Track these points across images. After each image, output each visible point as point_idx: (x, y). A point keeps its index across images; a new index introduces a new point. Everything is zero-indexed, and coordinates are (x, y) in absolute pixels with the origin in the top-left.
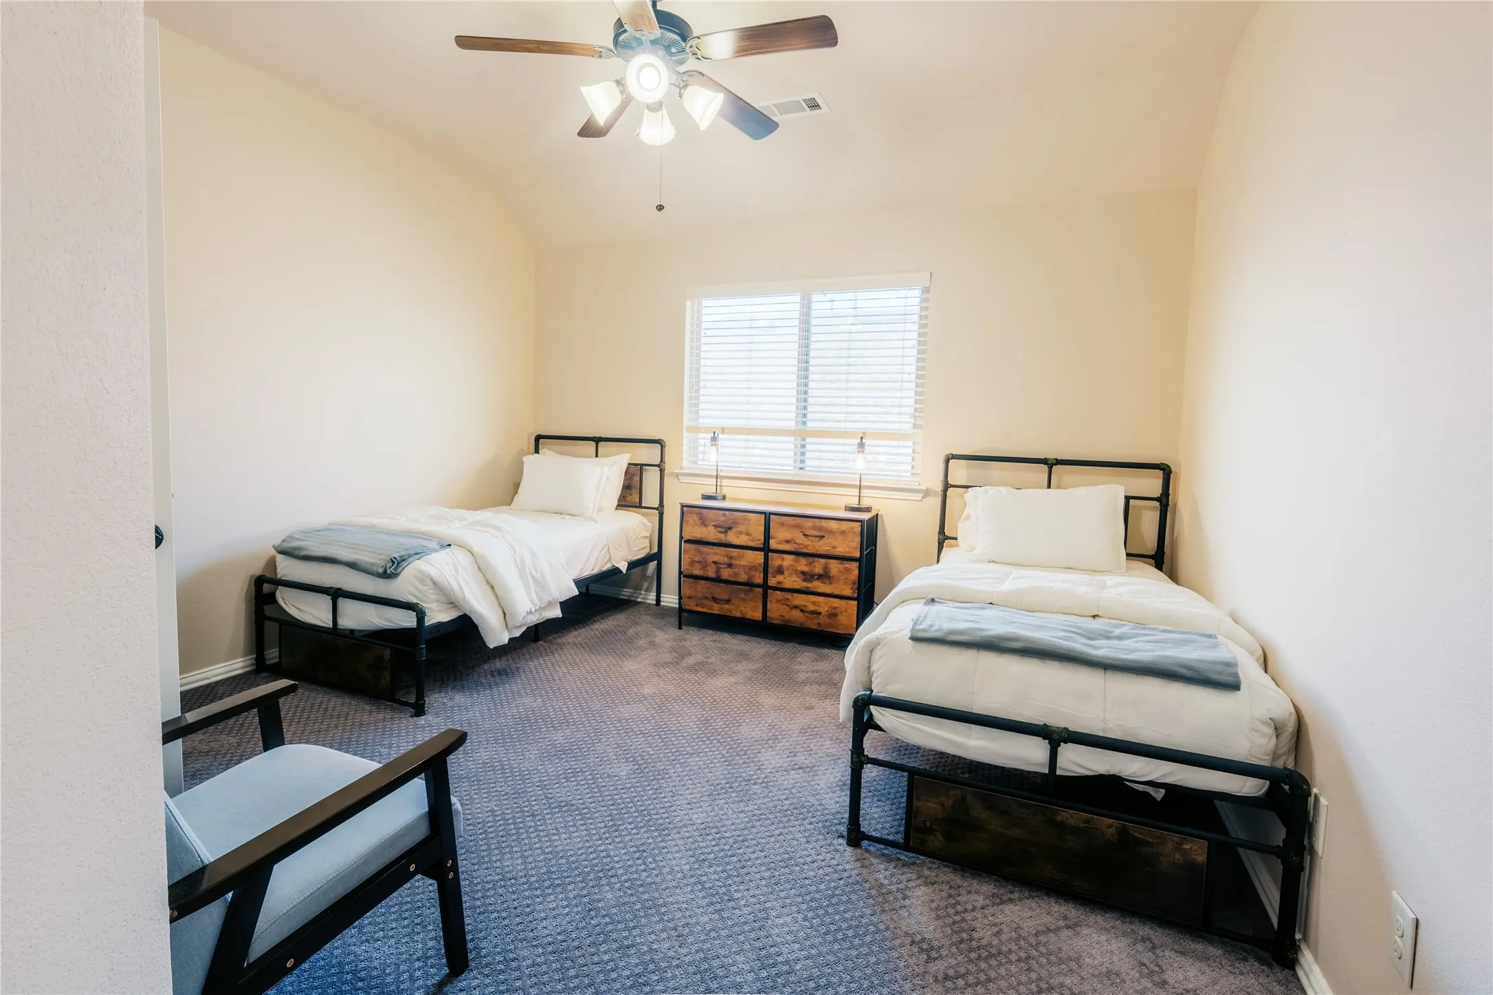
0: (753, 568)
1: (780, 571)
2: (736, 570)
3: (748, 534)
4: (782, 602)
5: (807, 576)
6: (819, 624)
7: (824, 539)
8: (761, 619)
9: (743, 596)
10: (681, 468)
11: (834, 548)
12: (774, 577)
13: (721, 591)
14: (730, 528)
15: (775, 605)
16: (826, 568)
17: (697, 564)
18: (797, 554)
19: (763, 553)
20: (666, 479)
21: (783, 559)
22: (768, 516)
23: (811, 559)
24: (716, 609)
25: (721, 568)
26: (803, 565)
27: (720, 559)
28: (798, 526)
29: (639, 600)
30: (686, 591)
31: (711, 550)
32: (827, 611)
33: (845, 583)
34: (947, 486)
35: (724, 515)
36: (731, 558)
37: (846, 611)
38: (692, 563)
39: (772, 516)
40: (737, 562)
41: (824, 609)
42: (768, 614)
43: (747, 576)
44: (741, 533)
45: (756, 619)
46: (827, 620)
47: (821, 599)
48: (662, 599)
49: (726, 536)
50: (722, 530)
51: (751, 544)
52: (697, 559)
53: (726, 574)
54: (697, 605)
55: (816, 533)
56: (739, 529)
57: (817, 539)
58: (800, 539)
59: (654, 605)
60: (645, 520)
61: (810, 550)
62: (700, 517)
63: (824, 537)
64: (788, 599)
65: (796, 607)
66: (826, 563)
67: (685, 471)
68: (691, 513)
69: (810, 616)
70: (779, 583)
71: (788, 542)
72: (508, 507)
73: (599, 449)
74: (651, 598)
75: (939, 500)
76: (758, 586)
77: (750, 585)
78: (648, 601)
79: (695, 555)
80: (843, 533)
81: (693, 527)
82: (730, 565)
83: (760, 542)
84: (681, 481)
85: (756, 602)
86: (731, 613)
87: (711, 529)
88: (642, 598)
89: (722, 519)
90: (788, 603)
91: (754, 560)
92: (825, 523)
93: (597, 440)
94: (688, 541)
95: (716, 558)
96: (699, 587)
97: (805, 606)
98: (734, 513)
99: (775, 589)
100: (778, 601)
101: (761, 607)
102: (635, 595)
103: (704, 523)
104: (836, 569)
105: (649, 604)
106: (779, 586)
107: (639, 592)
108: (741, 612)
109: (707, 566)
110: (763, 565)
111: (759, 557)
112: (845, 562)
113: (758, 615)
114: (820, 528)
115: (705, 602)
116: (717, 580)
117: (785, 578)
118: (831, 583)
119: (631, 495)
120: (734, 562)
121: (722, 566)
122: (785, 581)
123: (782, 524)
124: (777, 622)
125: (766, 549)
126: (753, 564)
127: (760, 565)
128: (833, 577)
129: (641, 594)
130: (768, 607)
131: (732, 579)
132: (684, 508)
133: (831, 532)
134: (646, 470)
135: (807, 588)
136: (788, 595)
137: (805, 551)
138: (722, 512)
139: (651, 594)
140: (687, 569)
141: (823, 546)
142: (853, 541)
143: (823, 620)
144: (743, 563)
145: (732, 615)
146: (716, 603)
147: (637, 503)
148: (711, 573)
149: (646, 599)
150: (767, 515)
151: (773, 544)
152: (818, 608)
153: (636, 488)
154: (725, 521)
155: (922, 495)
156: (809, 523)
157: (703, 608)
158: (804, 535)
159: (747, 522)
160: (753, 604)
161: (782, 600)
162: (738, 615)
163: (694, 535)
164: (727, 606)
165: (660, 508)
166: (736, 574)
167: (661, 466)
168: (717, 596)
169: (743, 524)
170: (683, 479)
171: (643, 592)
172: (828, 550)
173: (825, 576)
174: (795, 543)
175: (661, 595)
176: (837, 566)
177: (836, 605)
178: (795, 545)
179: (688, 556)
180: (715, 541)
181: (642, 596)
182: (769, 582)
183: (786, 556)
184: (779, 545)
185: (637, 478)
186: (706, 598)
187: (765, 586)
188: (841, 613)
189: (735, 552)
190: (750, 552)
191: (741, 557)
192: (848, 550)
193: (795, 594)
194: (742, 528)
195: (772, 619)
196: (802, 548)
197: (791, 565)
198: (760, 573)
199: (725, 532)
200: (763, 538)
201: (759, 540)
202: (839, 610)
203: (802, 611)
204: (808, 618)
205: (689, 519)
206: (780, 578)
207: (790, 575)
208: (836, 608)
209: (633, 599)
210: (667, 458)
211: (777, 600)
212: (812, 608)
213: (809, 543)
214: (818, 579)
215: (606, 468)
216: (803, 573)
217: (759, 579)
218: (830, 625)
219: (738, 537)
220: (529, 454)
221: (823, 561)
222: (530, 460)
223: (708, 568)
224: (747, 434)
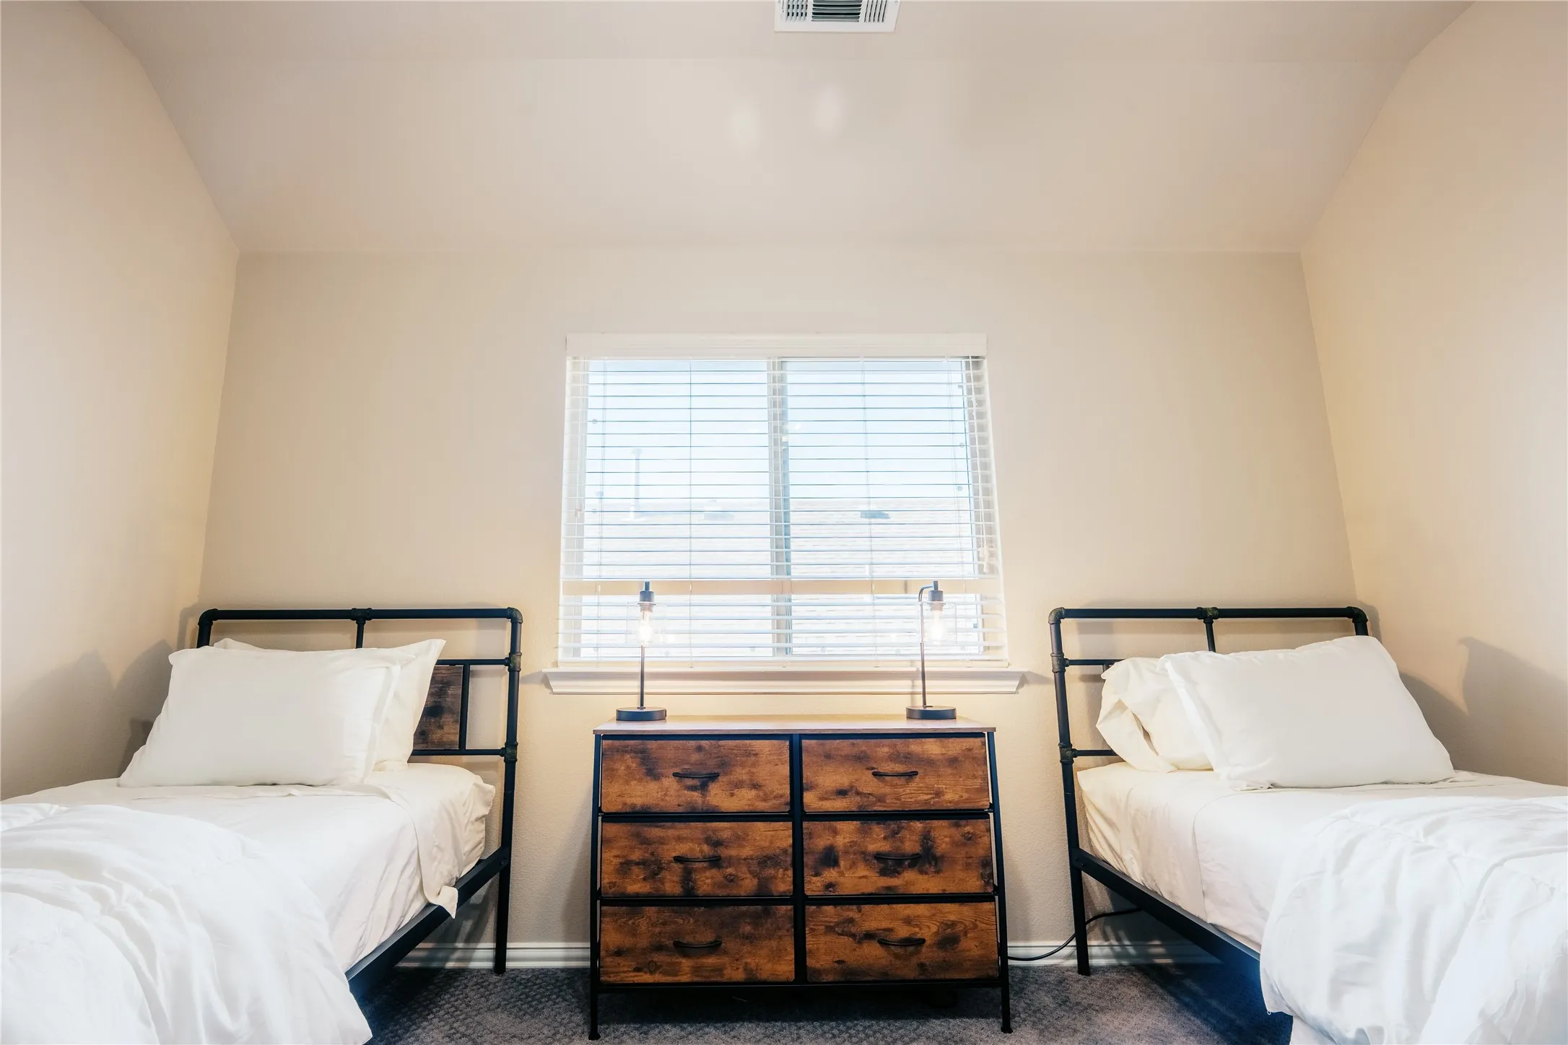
0: (767, 860)
1: (830, 858)
2: (730, 870)
3: (755, 786)
4: (838, 930)
5: (889, 863)
6: (922, 965)
7: (917, 779)
8: (792, 977)
9: (748, 929)
10: (556, 664)
11: (938, 794)
12: (816, 875)
13: (696, 928)
14: (713, 777)
15: (823, 939)
16: (926, 838)
17: (636, 869)
18: (864, 816)
19: (790, 824)
20: (523, 689)
21: (835, 832)
22: (795, 743)
23: (893, 825)
24: (685, 971)
25: (696, 870)
26: (878, 840)
27: (692, 850)
28: (860, 759)
29: (450, 965)
30: (611, 938)
31: (671, 833)
32: (937, 933)
33: (967, 866)
34: (1062, 664)
35: (699, 749)
36: (717, 844)
37: (975, 926)
38: (625, 867)
39: (805, 742)
40: (733, 852)
41: (928, 932)
42: (810, 962)
43: (755, 881)
44: (739, 785)
45: (783, 978)
46: (939, 955)
47: (921, 909)
48: (509, 954)
49: (704, 795)
50: (696, 782)
51: (762, 806)
52: (636, 856)
53: (706, 882)
54: (638, 970)
55: (900, 768)
56: (733, 777)
57: (902, 781)
58: (869, 784)
59: (489, 970)
60: (477, 779)
61: (891, 805)
62: (643, 759)
63: (916, 773)
64: (851, 921)
65: (869, 936)
66: (925, 828)
67: (561, 669)
68: (624, 751)
69: (899, 950)
70: (830, 885)
71: (842, 793)
72: (115, 780)
73: (365, 635)
74: (482, 957)
75: (1051, 690)
76: (782, 901)
77: (764, 900)
78: (474, 965)
79: (632, 848)
80: (953, 761)
81: (627, 782)
82: (715, 862)
83: (783, 800)
84: (554, 690)
85: (780, 938)
86: (722, 976)
87: (670, 783)
88: (459, 960)
89: (695, 757)
90: (853, 930)
91: (771, 842)
92: (915, 746)
93: (361, 617)
94: (611, 818)
95: (683, 849)
96: (643, 925)
97: (890, 930)
98: (722, 742)
99: (821, 901)
100: (830, 929)
101: (791, 949)
102: (441, 955)
103: (652, 773)
104: (947, 840)
105: (479, 970)
106: (830, 893)
107: (449, 946)
108: (747, 969)
109: (661, 869)
110: (790, 850)
111: (781, 835)
112: (963, 822)
113: (785, 969)
114: (908, 757)
115: (658, 958)
116: (689, 900)
117: (842, 874)
118: (938, 872)
119: (441, 727)
120: (724, 852)
121: (697, 865)
122: (842, 880)
123: (828, 756)
124: (830, 978)
125: (796, 814)
126: (769, 852)
127: (785, 851)
128: (942, 857)
129: (456, 949)
130: (808, 947)
131: (721, 893)
132: (605, 742)
133: (930, 762)
134: (476, 674)
135: (888, 888)
136: (851, 911)
137: (879, 808)
138: (693, 743)
139: (481, 945)
140: (613, 884)
141: (914, 794)
142: (975, 777)
143: (928, 954)
144: (746, 852)
145: (725, 979)
146: (685, 955)
147: (452, 743)
148: (671, 885)
149: (469, 960)
150: (796, 740)
151: (811, 801)
152: (917, 930)
153: (452, 712)
154: (701, 763)
155: (1017, 683)
156: (884, 749)
157: (651, 973)
158: (875, 774)
159: (753, 758)
160: (774, 943)
161: (838, 924)
162: (739, 976)
163: (629, 801)
164: (711, 961)
165: (509, 751)
166: (731, 880)
167: (511, 663)
168: (688, 939)
169: (743, 765)
170: (557, 685)
171: (460, 945)
172: (926, 802)
173: (926, 858)
174: (858, 793)
175: (509, 945)
176: (946, 832)
177: (952, 918)
178: (858, 798)
179: (615, 852)
180: (680, 810)
181: (457, 954)
182: (807, 887)
183: (840, 825)
184: (821, 803)
185: (455, 691)
186: (659, 948)
187: (799, 899)
188: (966, 934)
189: (724, 829)
190: (760, 825)
191: (739, 839)
192: (965, 796)
193: (866, 908)
194: (741, 773)
195: (818, 972)
196: (874, 804)
197: (853, 843)
198: (786, 869)
199: (703, 787)
200: (788, 792)
201: (781, 796)
202: (960, 928)
203: (884, 943)
204: (897, 956)
205: (617, 766)
206: (831, 875)
207: (853, 865)
208: (954, 924)
209: (435, 965)
210: (524, 647)
211: (827, 927)
212: (903, 932)
213: (887, 790)
214: (911, 866)
215: (396, 669)
216: (879, 857)
217: (783, 884)
218: (945, 965)
219: (732, 795)
220: (181, 646)
221: (918, 825)
222: (186, 662)
223: (664, 874)
224: (691, 593)
